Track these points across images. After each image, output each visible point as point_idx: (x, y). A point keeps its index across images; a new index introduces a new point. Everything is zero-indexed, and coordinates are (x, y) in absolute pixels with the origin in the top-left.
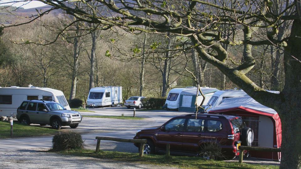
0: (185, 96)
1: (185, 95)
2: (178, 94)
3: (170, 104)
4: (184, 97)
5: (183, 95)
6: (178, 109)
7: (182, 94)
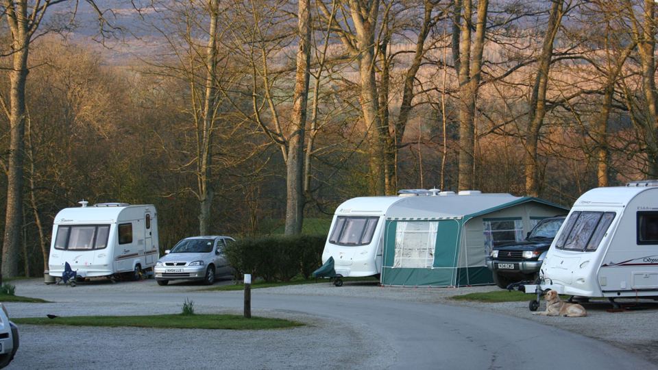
0: (405, 224)
1: (404, 220)
2: (378, 218)
3: (346, 259)
4: (401, 228)
5: (396, 221)
6: (377, 276)
7: (393, 219)
